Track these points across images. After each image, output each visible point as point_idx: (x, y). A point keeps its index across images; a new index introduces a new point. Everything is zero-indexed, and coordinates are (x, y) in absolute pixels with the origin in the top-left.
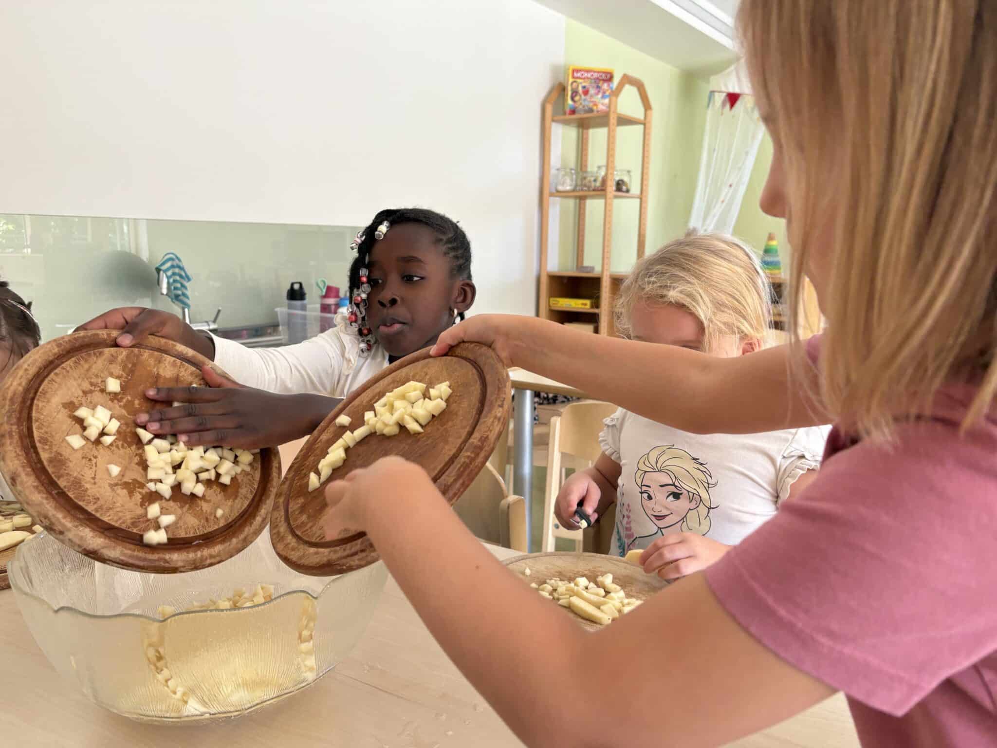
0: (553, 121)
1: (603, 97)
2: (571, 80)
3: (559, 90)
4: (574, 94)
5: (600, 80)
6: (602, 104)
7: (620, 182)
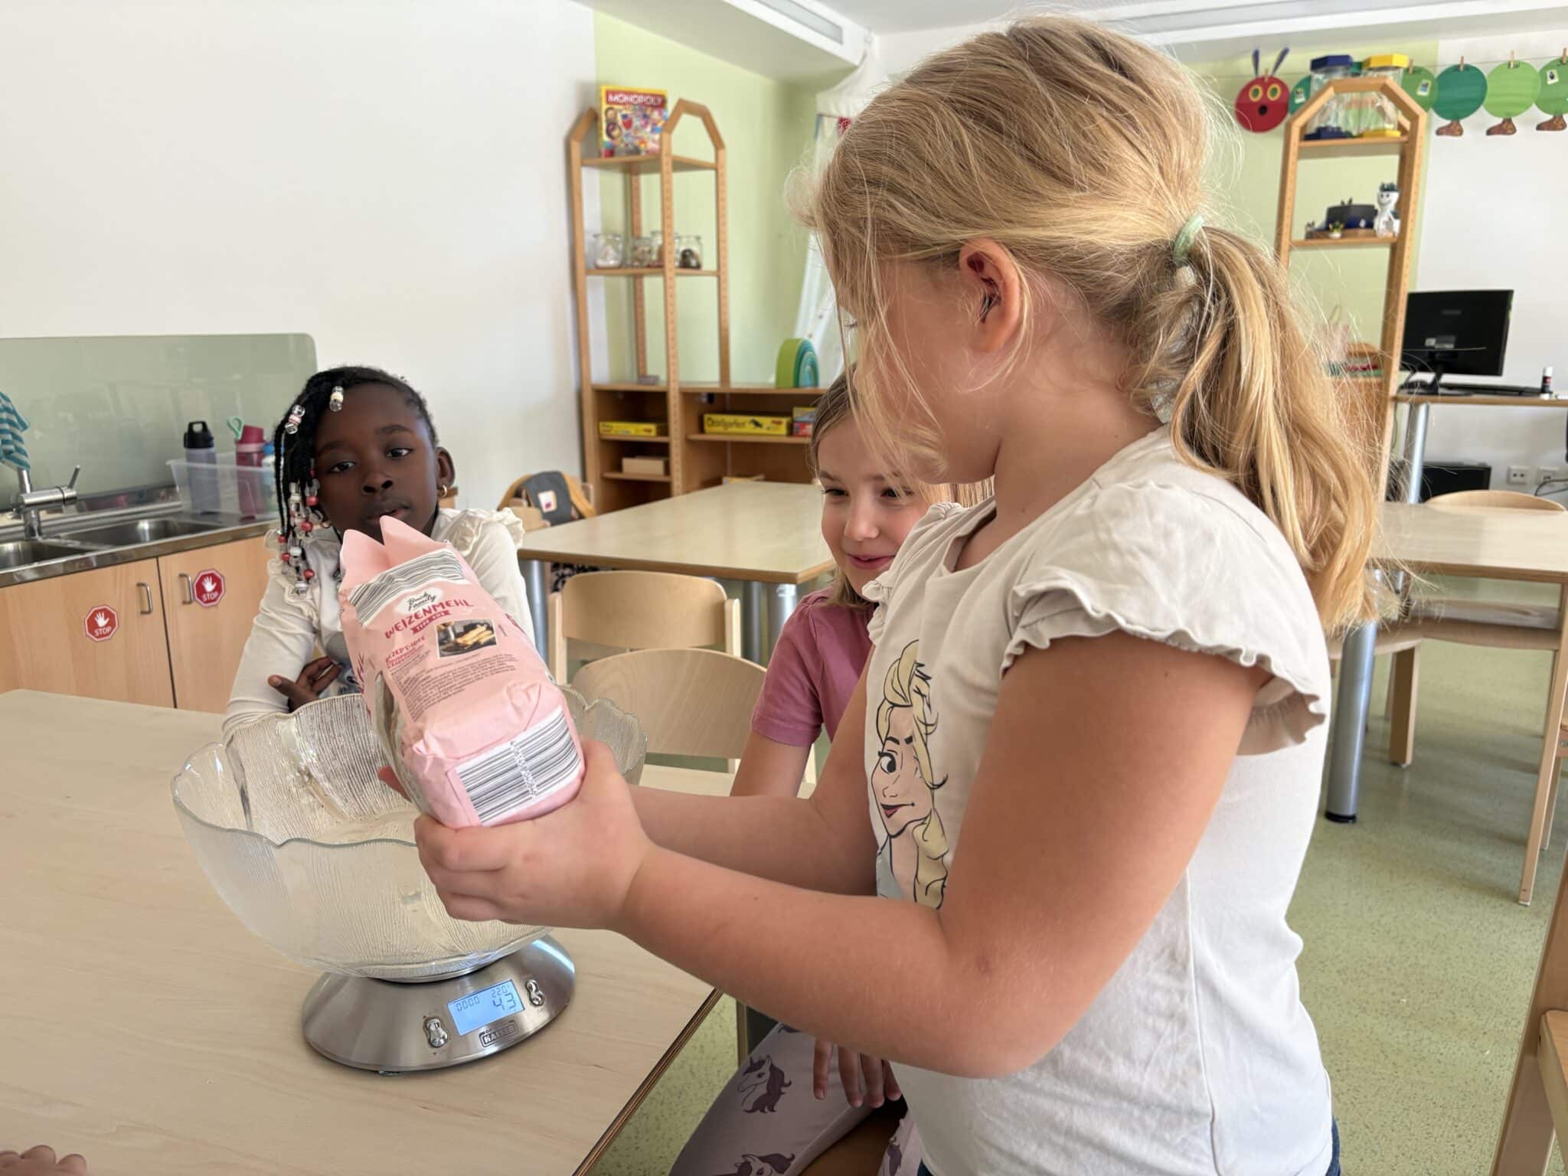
0: (583, 164)
1: (653, 131)
2: (605, 106)
3: (589, 120)
4: (611, 127)
5: (647, 106)
6: (651, 140)
7: (688, 254)
